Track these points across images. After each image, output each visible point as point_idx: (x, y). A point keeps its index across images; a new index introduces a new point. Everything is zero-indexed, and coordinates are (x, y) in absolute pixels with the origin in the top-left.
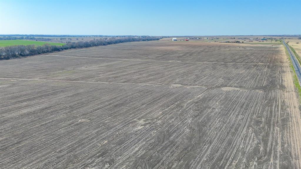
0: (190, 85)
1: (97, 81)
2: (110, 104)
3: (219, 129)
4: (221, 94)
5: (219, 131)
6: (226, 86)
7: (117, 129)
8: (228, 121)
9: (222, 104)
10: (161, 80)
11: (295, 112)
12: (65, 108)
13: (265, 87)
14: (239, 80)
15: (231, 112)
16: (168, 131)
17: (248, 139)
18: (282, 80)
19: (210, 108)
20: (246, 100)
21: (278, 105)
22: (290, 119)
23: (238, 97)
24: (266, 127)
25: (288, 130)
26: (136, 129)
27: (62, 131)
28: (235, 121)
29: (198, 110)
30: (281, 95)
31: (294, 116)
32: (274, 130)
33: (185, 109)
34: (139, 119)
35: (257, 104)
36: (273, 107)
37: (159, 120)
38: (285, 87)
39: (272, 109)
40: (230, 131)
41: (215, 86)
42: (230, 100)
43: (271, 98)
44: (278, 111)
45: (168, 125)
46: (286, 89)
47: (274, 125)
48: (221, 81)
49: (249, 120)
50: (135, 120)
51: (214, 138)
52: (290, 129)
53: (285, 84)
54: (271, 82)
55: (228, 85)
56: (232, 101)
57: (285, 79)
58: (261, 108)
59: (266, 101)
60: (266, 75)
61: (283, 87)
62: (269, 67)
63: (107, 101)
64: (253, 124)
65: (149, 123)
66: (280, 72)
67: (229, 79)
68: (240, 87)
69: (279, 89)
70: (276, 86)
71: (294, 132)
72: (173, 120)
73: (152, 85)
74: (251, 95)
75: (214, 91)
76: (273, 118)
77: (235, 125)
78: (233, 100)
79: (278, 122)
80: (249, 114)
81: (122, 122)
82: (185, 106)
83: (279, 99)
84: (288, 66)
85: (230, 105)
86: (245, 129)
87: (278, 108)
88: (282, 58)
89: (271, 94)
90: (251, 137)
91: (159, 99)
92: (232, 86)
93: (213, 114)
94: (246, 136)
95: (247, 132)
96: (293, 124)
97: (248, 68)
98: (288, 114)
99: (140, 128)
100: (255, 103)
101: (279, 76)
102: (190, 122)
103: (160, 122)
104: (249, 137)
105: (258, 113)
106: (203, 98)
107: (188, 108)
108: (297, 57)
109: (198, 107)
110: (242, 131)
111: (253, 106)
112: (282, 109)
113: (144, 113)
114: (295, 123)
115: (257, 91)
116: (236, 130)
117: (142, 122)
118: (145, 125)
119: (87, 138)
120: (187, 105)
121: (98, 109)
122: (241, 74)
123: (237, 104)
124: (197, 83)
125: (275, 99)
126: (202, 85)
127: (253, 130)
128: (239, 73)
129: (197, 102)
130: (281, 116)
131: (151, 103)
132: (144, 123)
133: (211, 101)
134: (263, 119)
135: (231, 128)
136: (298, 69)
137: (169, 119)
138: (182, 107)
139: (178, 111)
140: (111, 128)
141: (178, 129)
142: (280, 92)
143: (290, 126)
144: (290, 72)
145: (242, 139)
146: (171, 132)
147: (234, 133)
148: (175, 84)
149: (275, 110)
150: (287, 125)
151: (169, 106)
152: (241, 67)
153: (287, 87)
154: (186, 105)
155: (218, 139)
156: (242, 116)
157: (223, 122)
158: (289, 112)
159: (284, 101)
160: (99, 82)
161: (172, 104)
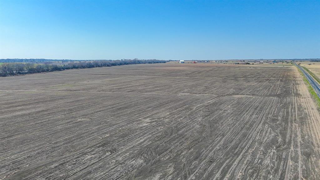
2: (113, 108)
3: (232, 125)
4: (233, 100)
5: (233, 126)
6: (238, 94)
7: (121, 126)
8: (242, 119)
9: (235, 107)
11: (314, 112)
13: (280, 95)
14: (251, 90)
15: (244, 113)
16: (176, 127)
17: (265, 132)
18: (297, 90)
19: (221, 110)
20: (260, 104)
21: (295, 108)
22: (309, 118)
23: (250, 102)
24: (284, 124)
25: (308, 126)
26: (141, 126)
27: (59, 127)
28: (249, 120)
29: (209, 112)
30: (297, 100)
31: (312, 115)
32: (292, 125)
33: (194, 111)
34: (145, 118)
35: (271, 107)
36: (290, 109)
37: (166, 119)
38: (300, 95)
39: (288, 110)
40: (244, 126)
41: (226, 94)
42: (243, 104)
43: (286, 102)
44: (295, 111)
45: (176, 122)
46: (302, 96)
47: (291, 122)
48: (232, 90)
49: (264, 118)
50: (140, 119)
51: (228, 132)
52: (309, 125)
53: (301, 92)
54: (286, 91)
55: (240, 94)
56: (245, 105)
57: (300, 89)
58: (276, 110)
59: (281, 105)
60: (279, 86)
61: (298, 95)
62: (281, 81)
64: (269, 122)
65: (156, 121)
66: (293, 84)
67: (240, 90)
68: (253, 95)
69: (294, 96)
70: (291, 94)
71: (314, 127)
72: (182, 119)
73: (159, 93)
74: (264, 100)
75: (225, 98)
76: (290, 117)
77: (250, 122)
79: (295, 120)
80: (264, 114)
81: (126, 121)
82: (194, 109)
83: (295, 103)
84: (302, 80)
85: (243, 108)
86: (261, 125)
88: (294, 75)
89: (286, 100)
90: (267, 131)
92: (244, 95)
93: (225, 114)
94: (262, 130)
95: (263, 128)
96: (312, 121)
97: (260, 82)
98: (306, 114)
99: (145, 125)
101: (293, 87)
102: (200, 120)
103: (167, 120)
104: (266, 131)
105: (274, 114)
106: (214, 103)
107: (197, 110)
109: (208, 109)
110: (258, 126)
111: (267, 108)
112: (299, 110)
113: (150, 114)
114: (315, 120)
115: (271, 97)
116: (251, 125)
117: (148, 120)
118: (151, 122)
119: (86, 132)
120: (197, 108)
122: (253, 86)
123: (251, 107)
124: (207, 92)
125: (291, 103)
126: (212, 94)
127: (269, 125)
128: (251, 85)
129: (207, 106)
130: (298, 115)
132: (150, 121)
133: (223, 105)
134: (279, 118)
135: (246, 124)
136: (313, 82)
137: (177, 118)
138: (191, 109)
139: (187, 112)
140: (114, 125)
141: (187, 125)
143: (310, 123)
144: (304, 84)
145: (258, 132)
146: (180, 127)
147: (249, 128)
149: (291, 111)
150: (306, 122)
153: (302, 95)
154: (195, 107)
155: (231, 133)
156: (256, 115)
157: (237, 120)
158: (307, 112)
159: (300, 105)
161: (180, 107)
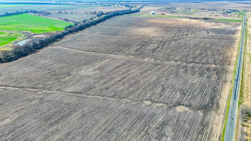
0: (156, 103)
1: (95, 95)
2: (105, 129)
4: (175, 116)
6: (180, 105)
9: (173, 131)
10: (137, 94)
12: (79, 134)
13: (206, 106)
14: (190, 96)
18: (220, 96)
19: (165, 136)
20: (189, 125)
21: (207, 133)
23: (184, 122)
30: (213, 119)
36: (204, 136)
38: (219, 107)
39: (202, 137)
41: (172, 104)
42: (179, 126)
43: (205, 123)
46: (219, 110)
48: (178, 96)
54: (212, 98)
55: (182, 104)
57: (223, 94)
58: (196, 136)
59: (201, 127)
60: (212, 86)
62: (217, 74)
63: (103, 125)
66: (223, 82)
67: (184, 94)
68: (189, 106)
69: (214, 110)
70: (214, 105)
73: (131, 101)
74: (194, 118)
75: (171, 113)
78: (181, 126)
82: (150, 133)
83: (210, 124)
84: (232, 72)
85: (177, 133)
87: (206, 138)
88: (232, 56)
89: (207, 118)
91: (135, 123)
92: (184, 105)
97: (201, 75)
100: (194, 130)
101: (220, 89)
106: (163, 122)
107: (152, 135)
108: (244, 54)
109: (158, 135)
111: (192, 133)
112: (208, 138)
115: (199, 112)
120: (152, 131)
121: (99, 136)
122: (195, 84)
123: (182, 131)
125: (208, 124)
126: (164, 103)
128: (193, 83)
129: (158, 128)
131: (130, 128)
133: (167, 127)
136: (238, 77)
138: (149, 134)
142: (213, 115)
144: (230, 82)
148: (147, 100)
151: (140, 133)
152: (197, 72)
159: (212, 127)
160: (96, 96)
161: (143, 131)
